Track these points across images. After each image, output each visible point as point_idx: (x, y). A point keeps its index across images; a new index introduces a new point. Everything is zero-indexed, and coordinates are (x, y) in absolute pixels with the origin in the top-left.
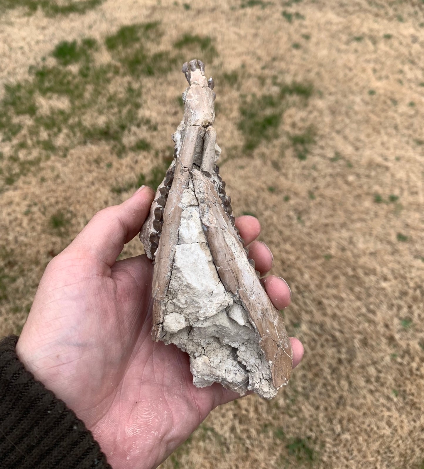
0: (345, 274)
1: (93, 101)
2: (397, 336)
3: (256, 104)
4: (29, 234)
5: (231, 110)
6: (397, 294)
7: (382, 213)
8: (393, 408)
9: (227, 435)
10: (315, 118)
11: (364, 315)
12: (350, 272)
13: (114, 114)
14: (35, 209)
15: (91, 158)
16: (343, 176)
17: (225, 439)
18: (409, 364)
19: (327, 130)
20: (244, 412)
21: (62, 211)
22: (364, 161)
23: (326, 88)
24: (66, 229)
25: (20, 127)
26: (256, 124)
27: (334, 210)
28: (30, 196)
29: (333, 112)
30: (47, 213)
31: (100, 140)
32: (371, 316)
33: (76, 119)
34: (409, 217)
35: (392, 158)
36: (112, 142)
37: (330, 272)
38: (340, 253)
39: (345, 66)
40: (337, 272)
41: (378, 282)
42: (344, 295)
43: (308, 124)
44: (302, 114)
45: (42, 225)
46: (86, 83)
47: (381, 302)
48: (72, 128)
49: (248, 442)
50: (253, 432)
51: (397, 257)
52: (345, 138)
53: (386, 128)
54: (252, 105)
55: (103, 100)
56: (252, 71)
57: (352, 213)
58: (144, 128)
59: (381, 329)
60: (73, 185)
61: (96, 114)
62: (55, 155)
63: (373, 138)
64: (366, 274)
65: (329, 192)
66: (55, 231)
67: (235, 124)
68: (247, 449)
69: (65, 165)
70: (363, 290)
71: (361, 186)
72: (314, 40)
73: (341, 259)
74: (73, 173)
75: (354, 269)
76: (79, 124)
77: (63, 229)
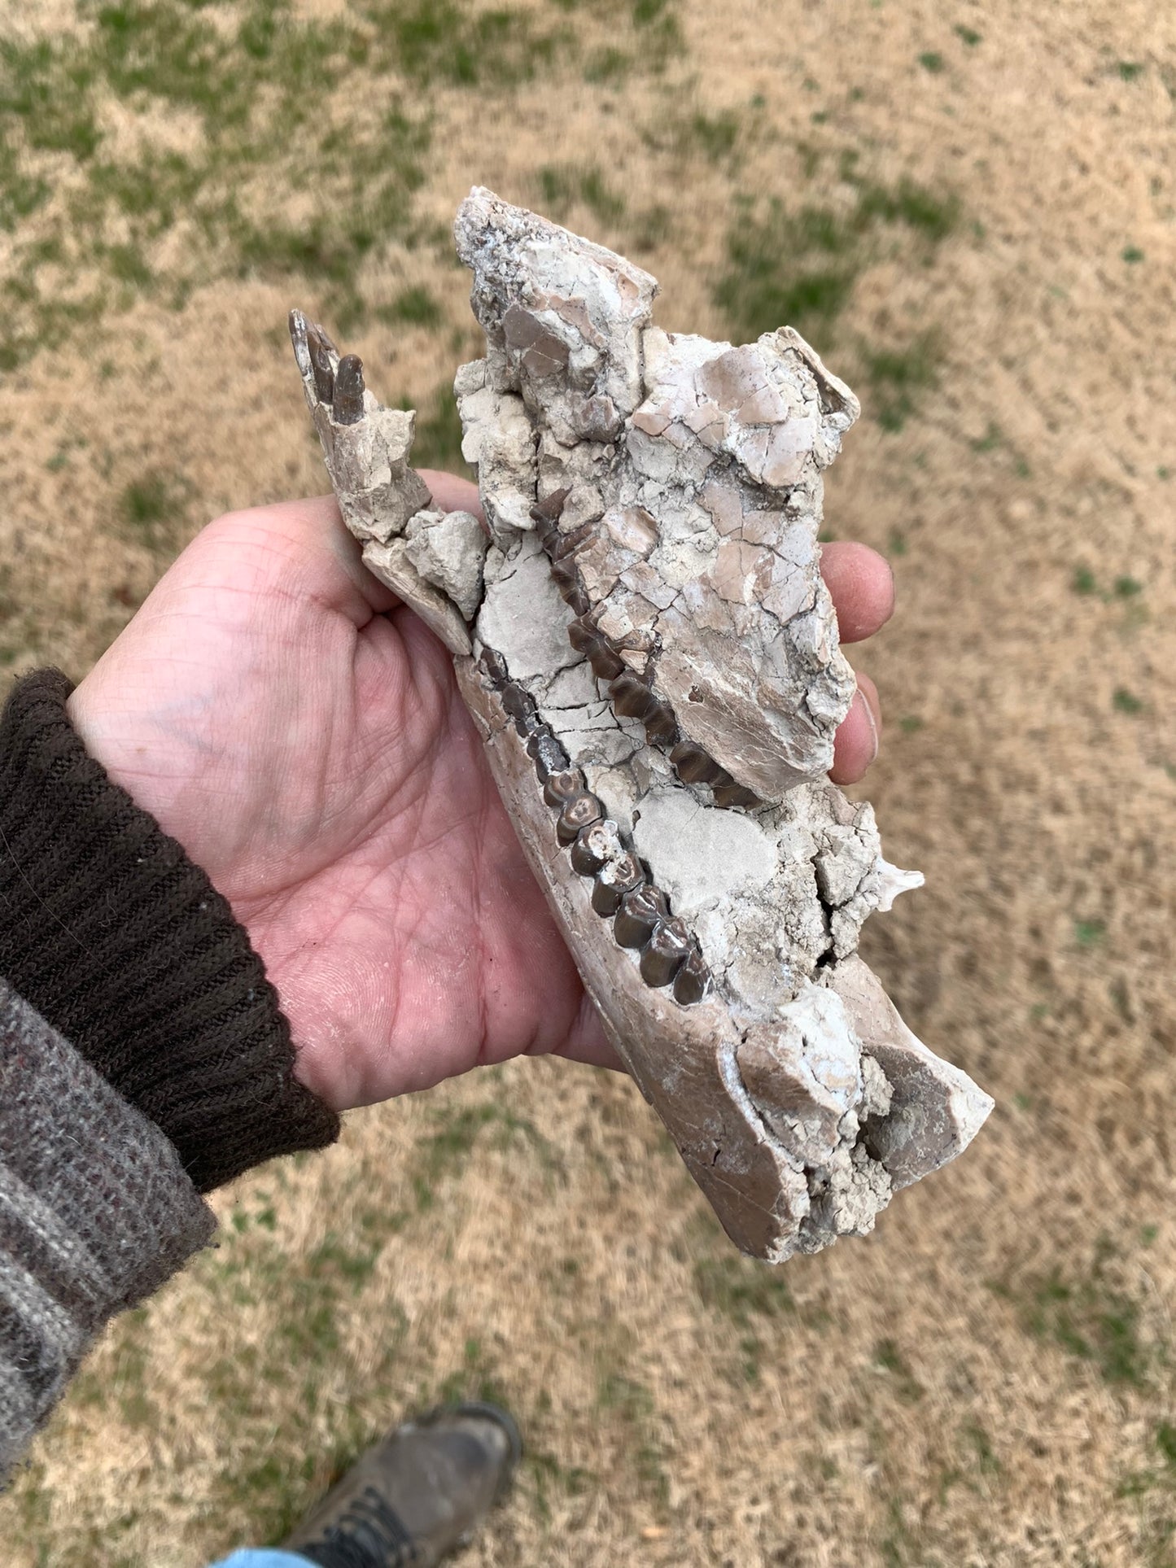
0: (951, 779)
1: (277, 143)
2: (1058, 963)
3: (780, 229)
4: (60, 529)
5: (702, 240)
6: (1081, 853)
7: (1086, 624)
8: (1008, 1137)
9: (567, 1144)
10: (951, 305)
11: (979, 895)
12: (965, 774)
13: (339, 195)
14: (79, 457)
15: (259, 325)
16: (999, 500)
17: (561, 1154)
18: (1072, 1035)
19: (979, 352)
20: (619, 1095)
21: (162, 475)
22: (1065, 466)
23: (999, 219)
24: (168, 530)
25: (42, 190)
26: (773, 295)
27: (954, 592)
28: (65, 413)
29: (1005, 300)
30: (115, 475)
31: (288, 270)
32: (999, 900)
33: (221, 194)
34: (1157, 648)
35: (1149, 468)
36: (325, 284)
37: (910, 766)
38: (946, 720)
39: (1071, 154)
40: (928, 768)
41: (1035, 814)
42: (935, 834)
43: (925, 323)
44: (914, 288)
45: (99, 507)
46: (259, 76)
47: (1033, 869)
48: (205, 218)
49: (618, 1170)
50: (637, 1148)
51: (1102, 754)
52: (1026, 385)
53: (1149, 375)
54: (768, 234)
55: (308, 144)
56: (781, 122)
57: (1002, 612)
58: (428, 253)
59: (1020, 938)
60: (200, 400)
61: (282, 186)
62: (149, 297)
63: (1104, 400)
64: (1009, 786)
65: (950, 540)
66: (137, 530)
67: (707, 284)
68: (614, 1187)
69: (176, 335)
70: (990, 830)
71: (1043, 538)
72: (990, 49)
73: (948, 736)
74: (199, 363)
75: (978, 769)
76: (229, 209)
77: (159, 530)
